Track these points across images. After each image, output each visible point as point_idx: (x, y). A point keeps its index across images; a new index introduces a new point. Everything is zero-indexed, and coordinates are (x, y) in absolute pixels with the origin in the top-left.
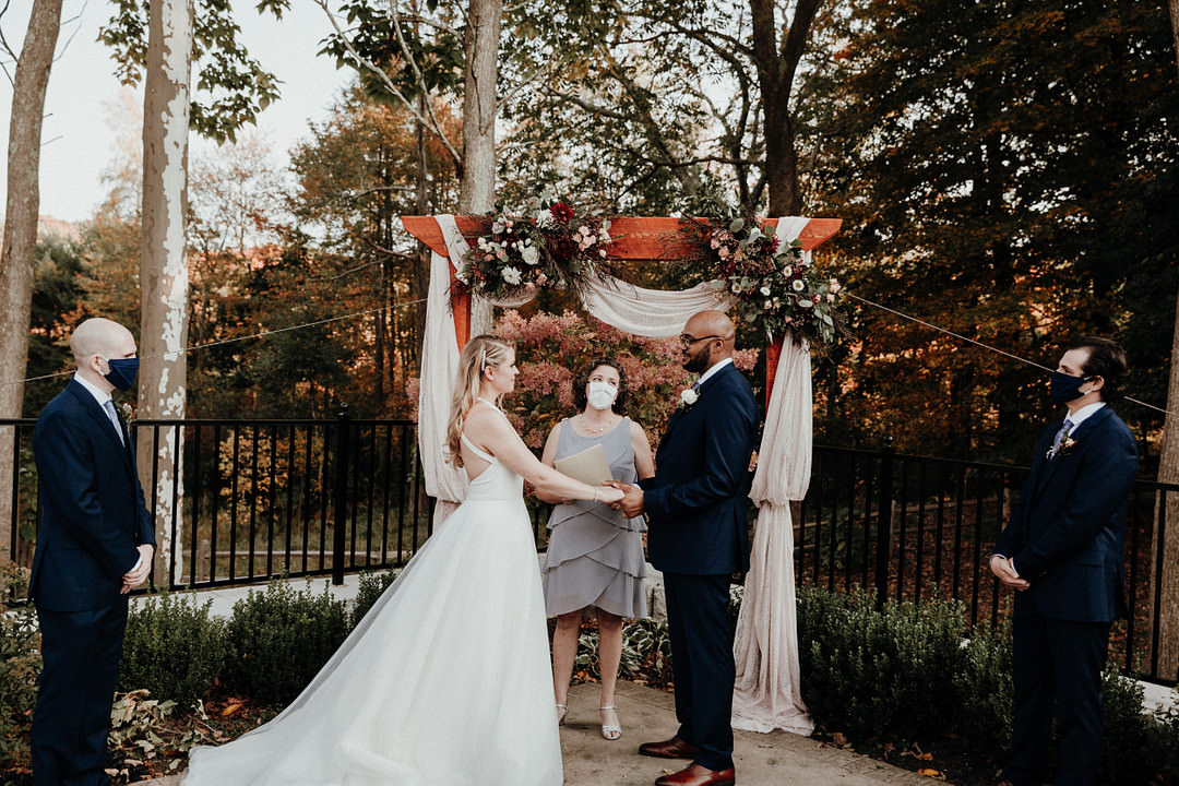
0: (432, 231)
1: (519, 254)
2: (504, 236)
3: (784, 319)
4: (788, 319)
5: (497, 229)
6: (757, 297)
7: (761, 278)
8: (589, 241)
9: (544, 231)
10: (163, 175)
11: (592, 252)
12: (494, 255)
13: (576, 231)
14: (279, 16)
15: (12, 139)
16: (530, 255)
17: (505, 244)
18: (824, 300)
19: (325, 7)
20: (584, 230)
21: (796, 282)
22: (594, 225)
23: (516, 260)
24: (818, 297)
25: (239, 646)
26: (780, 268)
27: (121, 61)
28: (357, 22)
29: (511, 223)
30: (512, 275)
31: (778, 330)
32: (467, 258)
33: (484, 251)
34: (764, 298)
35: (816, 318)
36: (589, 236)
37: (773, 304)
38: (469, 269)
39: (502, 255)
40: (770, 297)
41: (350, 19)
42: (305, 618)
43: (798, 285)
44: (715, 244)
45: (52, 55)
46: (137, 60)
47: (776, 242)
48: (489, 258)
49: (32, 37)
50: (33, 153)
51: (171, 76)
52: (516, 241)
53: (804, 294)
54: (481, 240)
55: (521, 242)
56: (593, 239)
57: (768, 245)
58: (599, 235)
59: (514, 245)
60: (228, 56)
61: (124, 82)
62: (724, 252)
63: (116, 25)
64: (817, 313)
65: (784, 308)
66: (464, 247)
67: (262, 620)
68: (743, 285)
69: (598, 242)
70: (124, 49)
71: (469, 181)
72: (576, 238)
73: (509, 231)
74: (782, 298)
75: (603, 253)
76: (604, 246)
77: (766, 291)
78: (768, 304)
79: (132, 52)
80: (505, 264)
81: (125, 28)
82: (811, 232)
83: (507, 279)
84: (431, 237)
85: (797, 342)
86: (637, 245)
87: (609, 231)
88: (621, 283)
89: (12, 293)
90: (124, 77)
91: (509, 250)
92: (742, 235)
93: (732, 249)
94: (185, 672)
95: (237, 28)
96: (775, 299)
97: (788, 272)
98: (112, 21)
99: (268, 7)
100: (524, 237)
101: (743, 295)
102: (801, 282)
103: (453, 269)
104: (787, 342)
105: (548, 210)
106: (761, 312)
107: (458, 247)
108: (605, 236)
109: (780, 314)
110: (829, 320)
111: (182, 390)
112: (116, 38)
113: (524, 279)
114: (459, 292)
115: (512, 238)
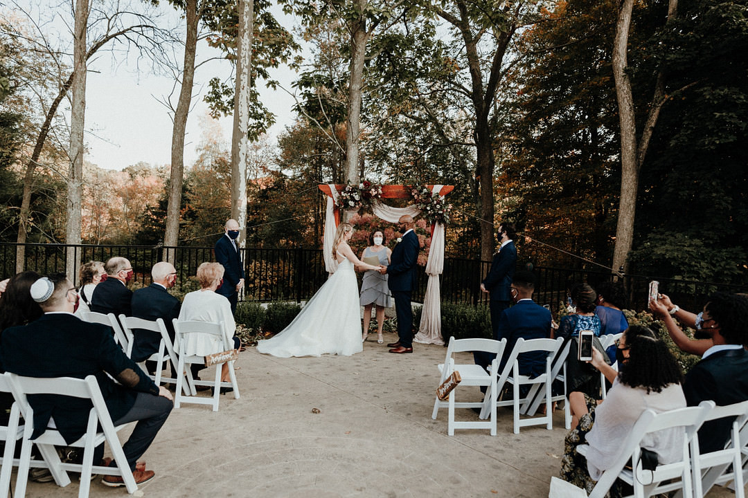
0: (328, 190)
1: (354, 197)
2: (349, 192)
4: (436, 217)
5: (347, 189)
6: (426, 210)
7: (427, 205)
8: (374, 193)
9: (361, 190)
10: (239, 165)
11: (376, 196)
13: (371, 190)
14: (275, 89)
15: (173, 143)
16: (357, 197)
18: (447, 211)
19: (294, 97)
20: (373, 190)
22: (376, 188)
23: (353, 199)
24: (445, 210)
25: (269, 316)
26: (433, 201)
27: (212, 109)
28: (306, 99)
29: (351, 188)
30: (351, 203)
31: (433, 220)
32: (338, 198)
33: (343, 196)
34: (428, 210)
36: (375, 191)
37: (431, 212)
38: (338, 201)
39: (348, 197)
40: (430, 210)
41: (304, 98)
42: (289, 308)
43: (438, 206)
44: (413, 194)
45: (188, 110)
46: (219, 108)
47: (431, 193)
48: (345, 198)
49: (181, 103)
50: (181, 149)
51: (242, 130)
53: (441, 209)
54: (342, 193)
55: (354, 194)
56: (376, 193)
57: (429, 194)
58: (378, 191)
59: (352, 194)
60: (255, 107)
61: (214, 118)
62: (416, 196)
63: (211, 94)
64: (445, 215)
65: (435, 213)
66: (337, 194)
67: (276, 309)
68: (421, 206)
69: (378, 193)
70: (214, 104)
72: (371, 192)
73: (351, 190)
74: (434, 210)
75: (380, 196)
76: (380, 194)
77: (428, 208)
78: (429, 212)
79: (217, 105)
80: (349, 200)
81: (214, 96)
82: (444, 189)
83: (350, 205)
85: (440, 224)
86: (391, 194)
87: (381, 190)
88: (385, 206)
89: (173, 203)
90: (214, 115)
91: (350, 195)
92: (421, 191)
93: (418, 196)
94: (255, 321)
95: (258, 94)
97: (435, 202)
98: (209, 93)
99: (271, 85)
100: (355, 192)
101: (421, 209)
103: (334, 202)
104: (437, 224)
105: (362, 184)
106: (427, 215)
107: (336, 195)
108: (380, 192)
109: (433, 215)
110: (448, 217)
111: (245, 240)
112: (210, 100)
113: (355, 205)
114: (336, 209)
115: (352, 192)
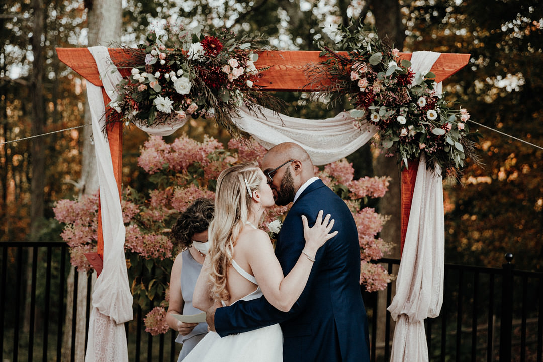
0: (86, 63)
1: (171, 83)
2: (157, 67)
3: (418, 146)
4: (422, 146)
5: (150, 60)
6: (393, 125)
7: (397, 107)
8: (238, 73)
9: (195, 63)
11: (240, 82)
12: (148, 85)
13: (226, 63)
16: (183, 85)
17: (158, 75)
18: (455, 128)
20: (233, 62)
21: (429, 112)
22: (242, 57)
23: (168, 89)
24: (450, 126)
26: (415, 99)
29: (164, 55)
30: (164, 104)
31: (413, 155)
32: (120, 87)
33: (137, 81)
34: (400, 126)
35: (448, 144)
36: (238, 68)
37: (408, 131)
38: (123, 97)
39: (155, 85)
40: (406, 126)
43: (432, 114)
44: (354, 76)
47: (410, 75)
48: (142, 88)
52: (169, 72)
53: (437, 123)
54: (135, 71)
55: (173, 73)
56: (241, 71)
57: (403, 78)
58: (246, 68)
59: (167, 76)
62: (363, 84)
64: (449, 140)
65: (418, 135)
66: (117, 78)
68: (382, 113)
69: (245, 73)
71: (98, 12)
72: (225, 69)
73: (163, 62)
74: (417, 126)
75: (250, 84)
76: (251, 77)
77: (402, 120)
78: (404, 132)
80: (157, 94)
82: (442, 65)
83: (159, 107)
84: (85, 67)
85: (430, 167)
86: (281, 76)
87: (255, 63)
88: (268, 112)
91: (162, 80)
92: (380, 68)
93: (371, 81)
96: (410, 127)
97: (422, 102)
100: (176, 68)
101: (381, 124)
102: (434, 112)
103: (107, 99)
104: (422, 166)
105: (199, 44)
106: (397, 139)
107: (111, 78)
108: (252, 68)
109: (415, 141)
110: (459, 147)
113: (176, 107)
114: (113, 120)
115: (165, 69)
